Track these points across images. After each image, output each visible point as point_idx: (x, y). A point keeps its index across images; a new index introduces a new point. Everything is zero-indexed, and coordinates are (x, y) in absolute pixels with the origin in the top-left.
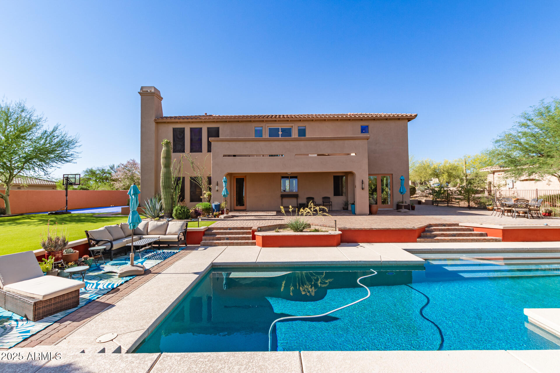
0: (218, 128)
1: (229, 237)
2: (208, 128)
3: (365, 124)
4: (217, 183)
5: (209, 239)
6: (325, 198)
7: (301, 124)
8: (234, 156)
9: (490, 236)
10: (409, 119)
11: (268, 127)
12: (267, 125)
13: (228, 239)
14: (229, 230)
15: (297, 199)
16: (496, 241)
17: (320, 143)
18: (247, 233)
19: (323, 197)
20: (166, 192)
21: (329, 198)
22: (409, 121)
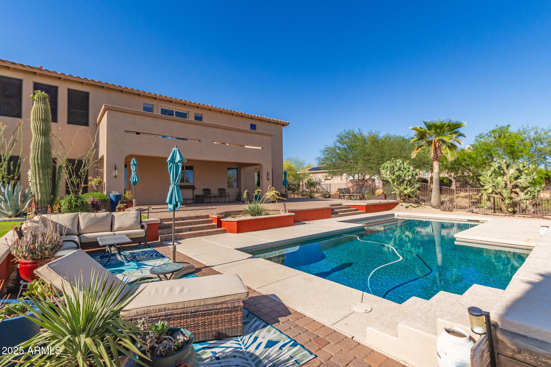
0: (87, 94)
1: (192, 227)
2: (69, 90)
3: (254, 122)
4: (115, 167)
5: (167, 232)
6: (220, 190)
7: (199, 112)
8: (138, 133)
9: (359, 210)
10: (284, 125)
11: (160, 106)
12: (160, 104)
13: (190, 230)
14: (182, 220)
15: (193, 191)
16: (364, 213)
17: (236, 133)
18: (208, 222)
19: (219, 188)
20: (44, 174)
21: (224, 189)
22: (283, 126)
